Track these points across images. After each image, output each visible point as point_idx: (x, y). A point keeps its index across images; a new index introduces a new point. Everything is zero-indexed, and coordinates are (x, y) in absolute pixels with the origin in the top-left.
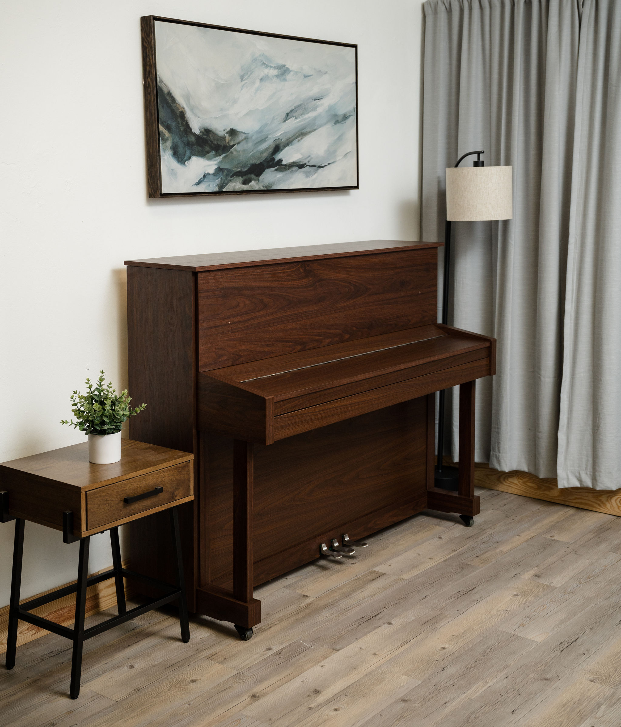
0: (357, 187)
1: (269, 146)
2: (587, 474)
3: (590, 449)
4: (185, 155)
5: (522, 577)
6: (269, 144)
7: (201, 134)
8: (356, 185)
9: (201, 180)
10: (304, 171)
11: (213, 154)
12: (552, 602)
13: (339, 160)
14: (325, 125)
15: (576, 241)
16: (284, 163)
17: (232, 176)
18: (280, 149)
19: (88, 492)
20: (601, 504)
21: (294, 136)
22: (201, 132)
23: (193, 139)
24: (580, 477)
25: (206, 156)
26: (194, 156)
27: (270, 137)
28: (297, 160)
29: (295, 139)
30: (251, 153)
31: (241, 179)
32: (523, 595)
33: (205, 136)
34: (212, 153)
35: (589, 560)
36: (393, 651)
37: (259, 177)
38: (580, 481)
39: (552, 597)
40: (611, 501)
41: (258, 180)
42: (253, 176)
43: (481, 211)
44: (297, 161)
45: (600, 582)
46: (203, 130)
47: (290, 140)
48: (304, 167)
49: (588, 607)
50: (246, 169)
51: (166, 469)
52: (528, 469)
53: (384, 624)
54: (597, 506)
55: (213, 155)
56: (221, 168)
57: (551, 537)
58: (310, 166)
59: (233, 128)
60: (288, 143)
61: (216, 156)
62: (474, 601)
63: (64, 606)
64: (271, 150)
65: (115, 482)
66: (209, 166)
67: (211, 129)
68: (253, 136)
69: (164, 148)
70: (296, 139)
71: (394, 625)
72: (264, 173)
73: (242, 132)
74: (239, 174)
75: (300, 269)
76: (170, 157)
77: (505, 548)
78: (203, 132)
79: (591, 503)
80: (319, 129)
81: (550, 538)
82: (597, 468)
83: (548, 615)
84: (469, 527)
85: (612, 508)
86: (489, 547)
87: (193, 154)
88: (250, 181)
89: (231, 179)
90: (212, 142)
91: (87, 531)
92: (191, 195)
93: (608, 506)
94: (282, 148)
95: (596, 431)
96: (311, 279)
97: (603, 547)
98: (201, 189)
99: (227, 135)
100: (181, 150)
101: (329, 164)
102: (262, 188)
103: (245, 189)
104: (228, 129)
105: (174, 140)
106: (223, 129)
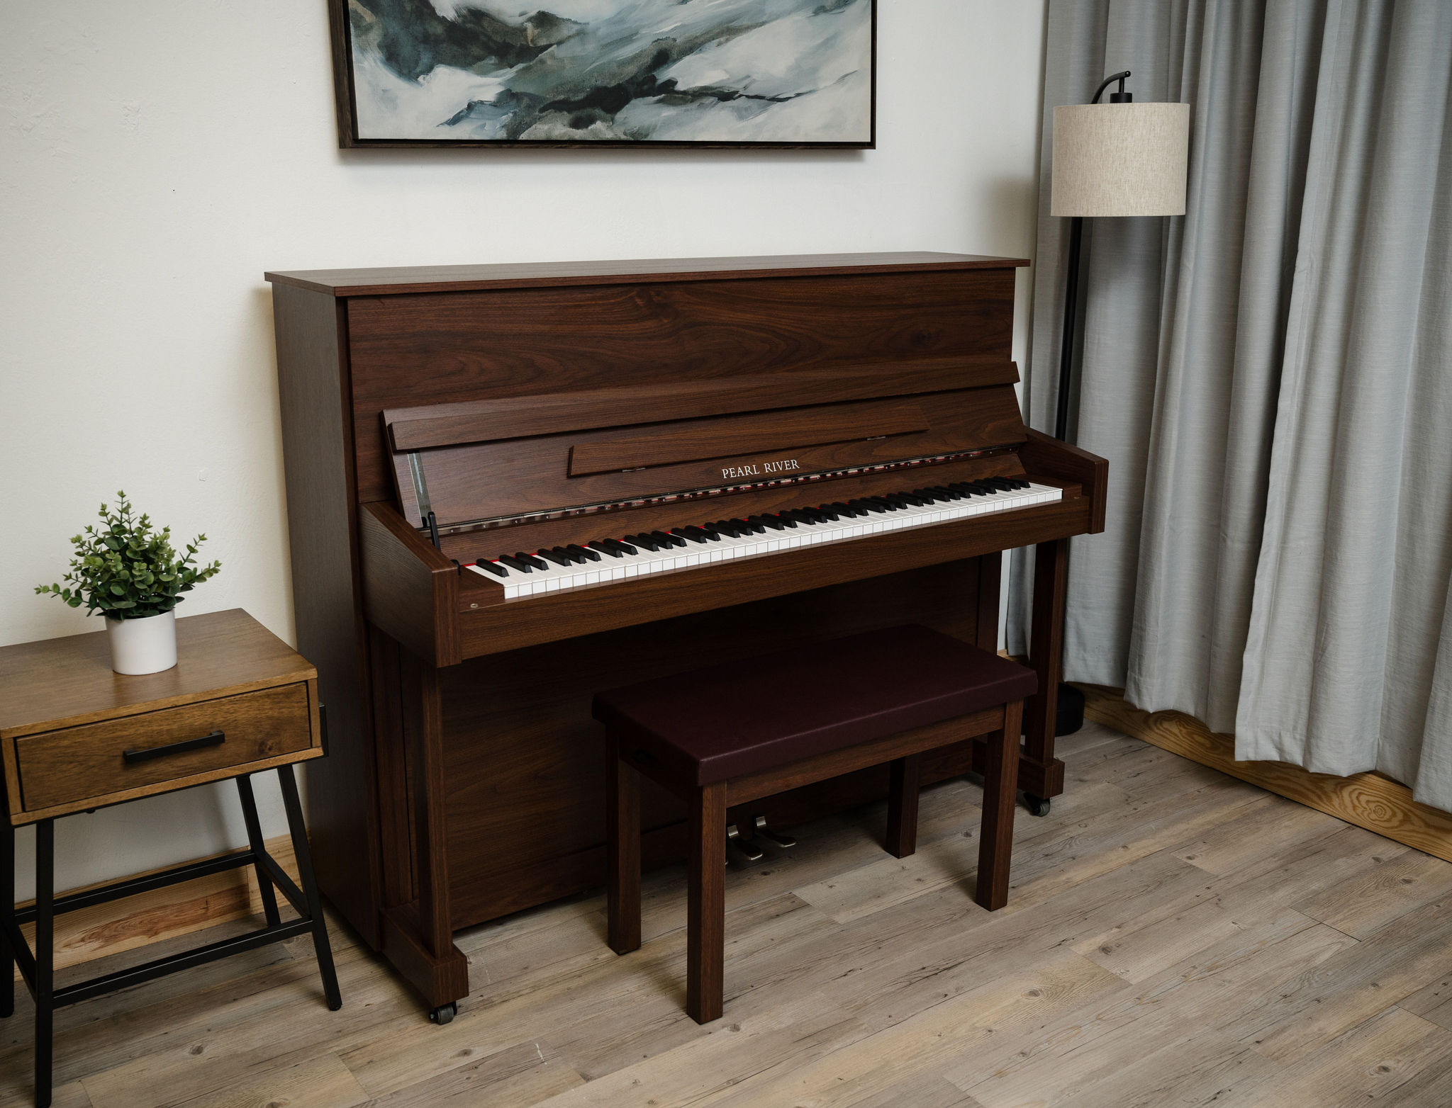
0: (871, 145)
1: (642, 51)
2: (1295, 738)
3: (1305, 691)
4: (417, 62)
5: (1073, 948)
6: (643, 45)
7: (460, 20)
8: (869, 140)
9: (462, 114)
10: (733, 107)
11: (492, 62)
12: (1099, 1021)
13: (826, 87)
14: (789, 14)
15: (1312, 267)
16: (680, 87)
17: (542, 110)
18: (671, 59)
19: (19, 740)
20: (1323, 797)
21: (707, 33)
22: (459, 16)
23: (439, 29)
24: (1281, 744)
25: (475, 66)
26: (442, 65)
27: (644, 32)
28: (714, 83)
29: (710, 41)
30: (592, 63)
31: (567, 117)
32: (1048, 994)
33: (469, 25)
34: (491, 60)
35: (1236, 924)
36: (695, 1099)
37: (616, 113)
38: (1281, 750)
39: (1108, 1007)
40: (1341, 793)
41: (613, 120)
42: (598, 112)
43: (1108, 195)
44: (715, 86)
45: (1230, 982)
46: (464, 12)
47: (698, 41)
48: (734, 99)
49: (1169, 1044)
50: (581, 96)
51: (240, 698)
52: (1196, 711)
53: (723, 1027)
54: (1317, 800)
55: (493, 64)
56: (514, 91)
57: (1189, 858)
58: (748, 97)
59: (546, 11)
60: (693, 46)
61: (499, 66)
62: (938, 995)
63: (166, 904)
64: (647, 60)
65: (96, 720)
66: (481, 86)
67: (488, 10)
68: (598, 29)
69: (360, 47)
70: (714, 39)
71: (742, 1032)
72: (627, 106)
73: (569, 20)
74: (560, 106)
75: (637, 300)
76: (376, 64)
77: (1079, 874)
78: (464, 16)
79: (1304, 791)
80: (774, 23)
81: (1185, 860)
82: (1315, 731)
83: (1069, 1055)
84: (1038, 817)
85: (1343, 807)
86: (1051, 867)
87: (439, 59)
88: (592, 120)
89: (540, 114)
90: (490, 38)
91: (25, 814)
92: (436, 145)
93: (1336, 801)
94: (675, 56)
95: (1319, 659)
96: (666, 321)
97: (1285, 894)
98: (463, 132)
99: (529, 25)
100: (406, 50)
101: (798, 95)
102: (623, 137)
103: (577, 138)
104: (533, 13)
105: (387, 29)
106: (518, 11)
